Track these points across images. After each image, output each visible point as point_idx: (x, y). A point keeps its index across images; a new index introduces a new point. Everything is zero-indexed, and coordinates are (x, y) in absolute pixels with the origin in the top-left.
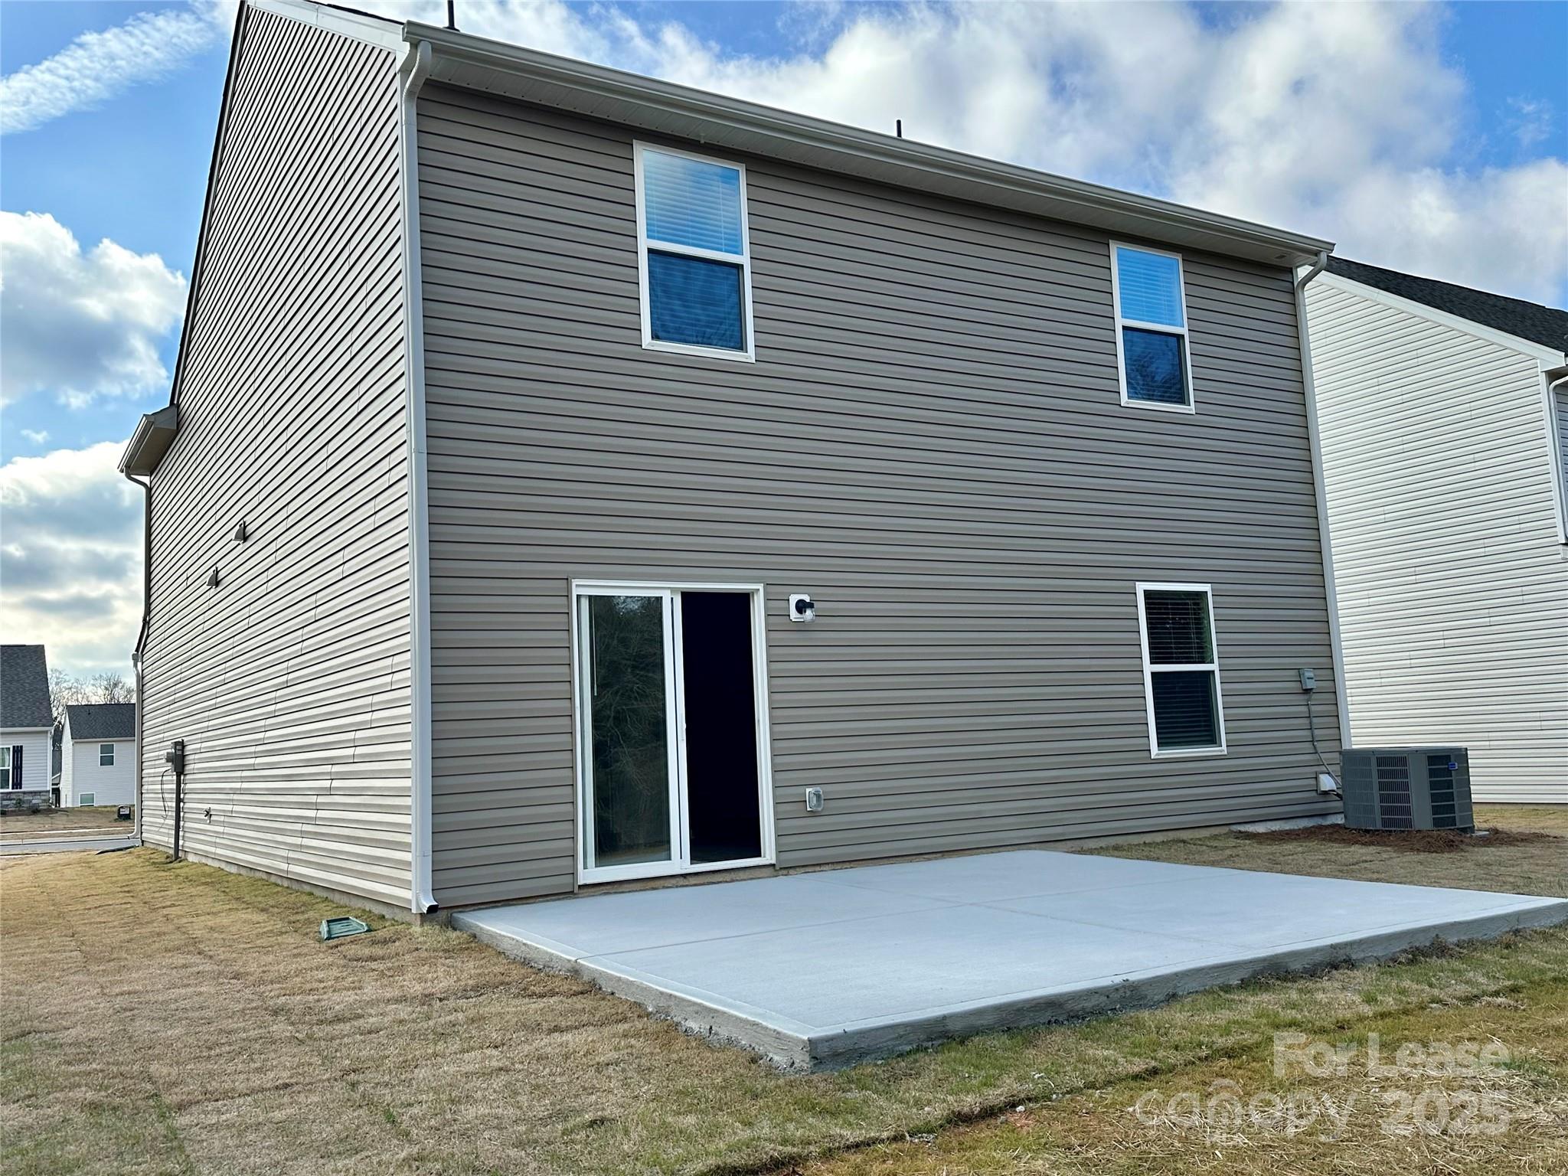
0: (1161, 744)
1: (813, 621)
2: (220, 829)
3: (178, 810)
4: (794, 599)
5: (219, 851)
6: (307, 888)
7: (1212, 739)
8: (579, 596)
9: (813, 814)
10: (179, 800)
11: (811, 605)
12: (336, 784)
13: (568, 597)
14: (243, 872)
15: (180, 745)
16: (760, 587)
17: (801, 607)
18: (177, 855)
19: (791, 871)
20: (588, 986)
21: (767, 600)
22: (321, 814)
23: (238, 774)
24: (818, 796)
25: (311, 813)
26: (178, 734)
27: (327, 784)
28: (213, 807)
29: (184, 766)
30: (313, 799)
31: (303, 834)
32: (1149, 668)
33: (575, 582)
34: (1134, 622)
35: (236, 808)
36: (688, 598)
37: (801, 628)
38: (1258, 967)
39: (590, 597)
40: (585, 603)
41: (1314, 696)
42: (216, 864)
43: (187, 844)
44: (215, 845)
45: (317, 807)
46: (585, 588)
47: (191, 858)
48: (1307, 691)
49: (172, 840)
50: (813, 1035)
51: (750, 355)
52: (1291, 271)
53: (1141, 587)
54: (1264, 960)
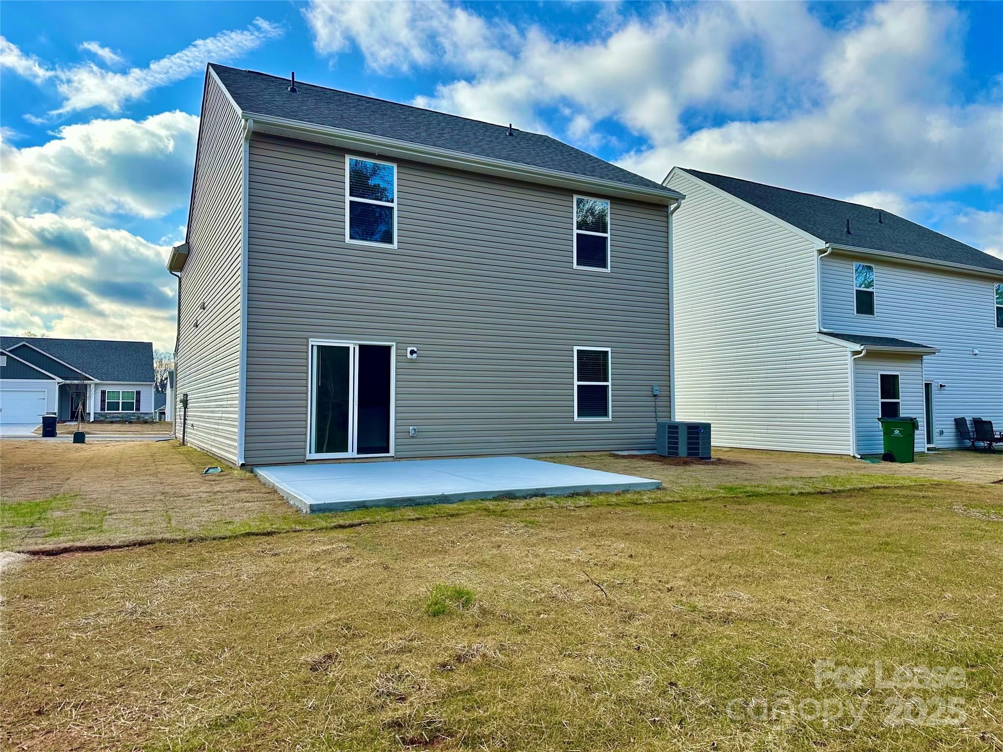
0: (579, 415)
1: (415, 359)
2: (195, 432)
3: (185, 423)
4: (409, 349)
5: (196, 442)
6: (216, 457)
7: (606, 414)
8: (312, 346)
9: (413, 437)
10: (185, 419)
11: (416, 352)
12: (224, 415)
13: (307, 345)
14: (201, 451)
15: (186, 395)
16: (394, 344)
17: (412, 352)
18: (184, 443)
19: (401, 460)
21: (397, 349)
22: (220, 427)
23: (200, 409)
24: (415, 430)
25: (217, 427)
26: (185, 391)
27: (220, 415)
28: (194, 423)
29: (187, 404)
30: (217, 421)
31: (215, 435)
32: (576, 383)
33: (310, 340)
34: (572, 363)
35: (200, 424)
36: (361, 347)
37: (412, 361)
39: (317, 346)
40: (315, 349)
41: (658, 398)
42: (194, 447)
43: (188, 439)
44: (194, 439)
45: (218, 424)
46: (316, 342)
47: (189, 445)
48: (655, 396)
49: (182, 436)
50: (312, 503)
51: (395, 246)
52: (667, 207)
53: (576, 348)
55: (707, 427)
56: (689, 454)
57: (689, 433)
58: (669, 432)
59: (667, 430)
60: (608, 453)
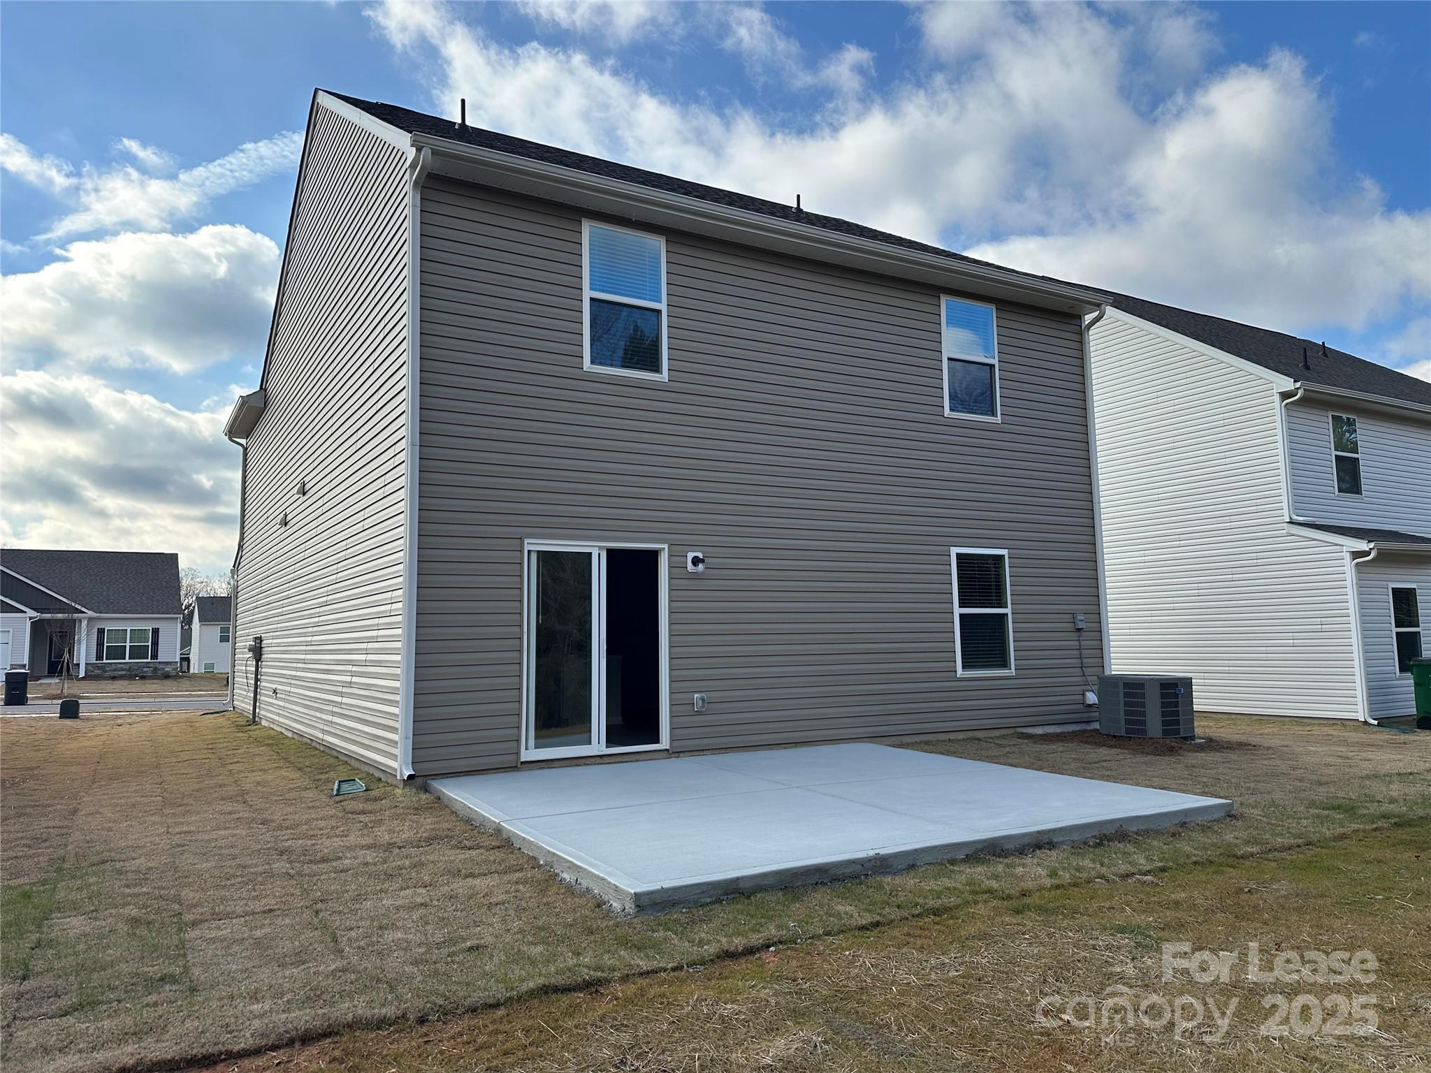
0: (964, 667)
1: (703, 573)
2: (282, 704)
3: (256, 687)
4: (691, 555)
5: (281, 720)
6: (335, 753)
7: (1004, 664)
8: (529, 552)
9: (699, 713)
10: (257, 680)
11: (702, 561)
12: (355, 679)
13: (521, 551)
14: (296, 737)
15: (259, 640)
16: (666, 546)
17: (696, 561)
18: (254, 720)
19: (681, 755)
20: (504, 843)
21: (670, 556)
22: (345, 700)
23: (295, 665)
24: (703, 700)
25: (338, 699)
26: (258, 631)
27: (348, 679)
28: (279, 687)
29: (261, 655)
30: (340, 689)
31: (333, 714)
32: (957, 611)
33: (526, 541)
34: (948, 577)
35: (293, 690)
36: (611, 553)
37: (695, 577)
38: (980, 846)
39: (538, 551)
40: (534, 557)
41: (1084, 634)
42: (279, 729)
43: (262, 712)
44: (279, 715)
45: (342, 694)
46: (535, 545)
47: (264, 723)
48: (1079, 630)
49: (251, 708)
50: (639, 890)
51: (664, 376)
52: (1080, 317)
53: (954, 551)
54: (985, 841)
55: (1188, 683)
56: (1165, 733)
57: (1163, 696)
58: (1126, 695)
59: (1122, 691)
60: (1011, 731)
